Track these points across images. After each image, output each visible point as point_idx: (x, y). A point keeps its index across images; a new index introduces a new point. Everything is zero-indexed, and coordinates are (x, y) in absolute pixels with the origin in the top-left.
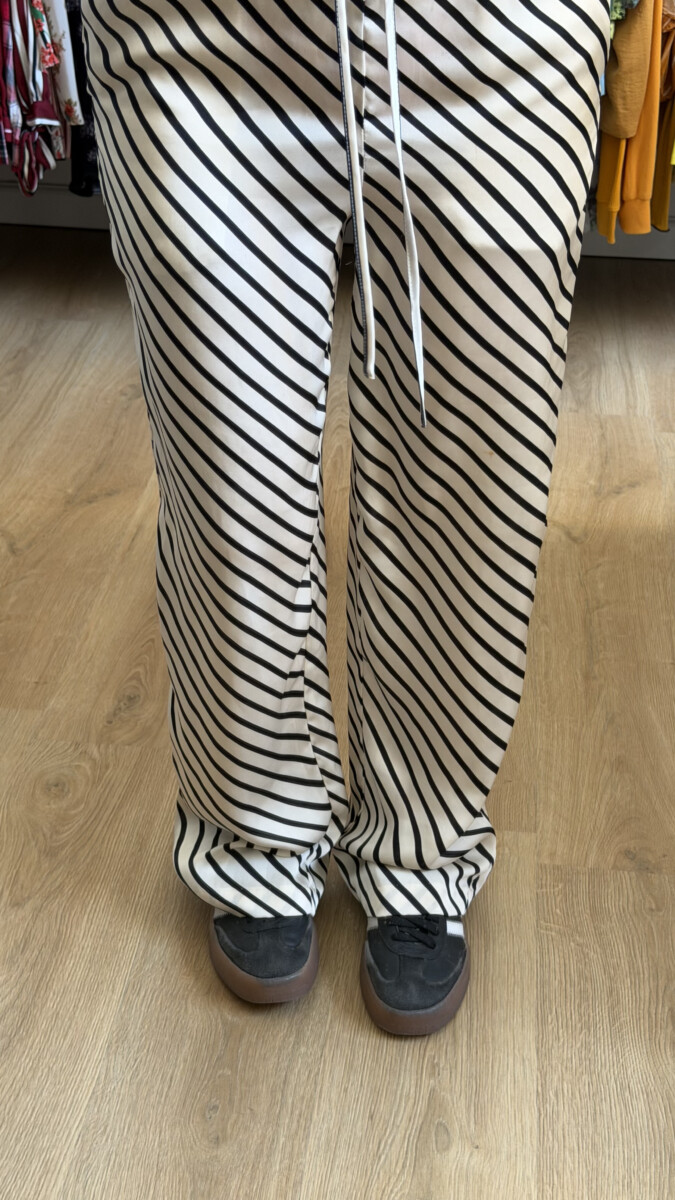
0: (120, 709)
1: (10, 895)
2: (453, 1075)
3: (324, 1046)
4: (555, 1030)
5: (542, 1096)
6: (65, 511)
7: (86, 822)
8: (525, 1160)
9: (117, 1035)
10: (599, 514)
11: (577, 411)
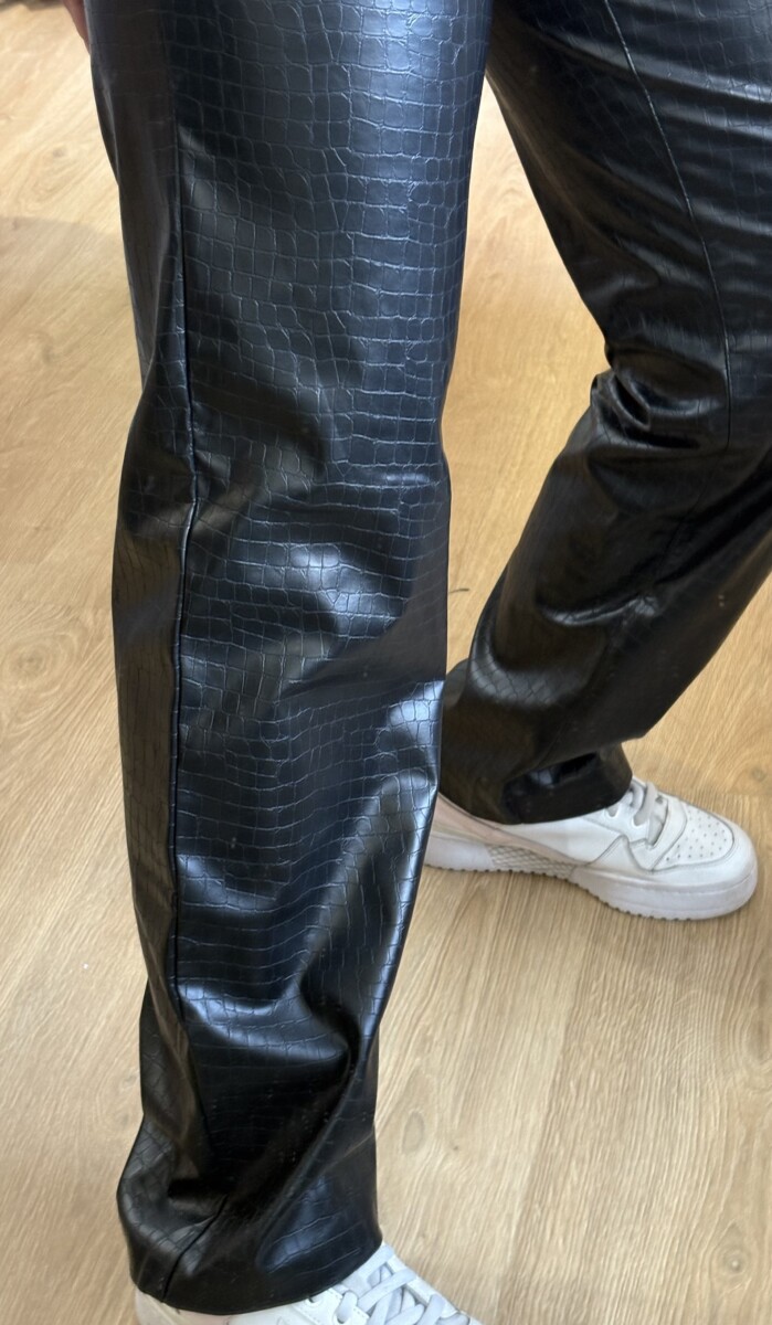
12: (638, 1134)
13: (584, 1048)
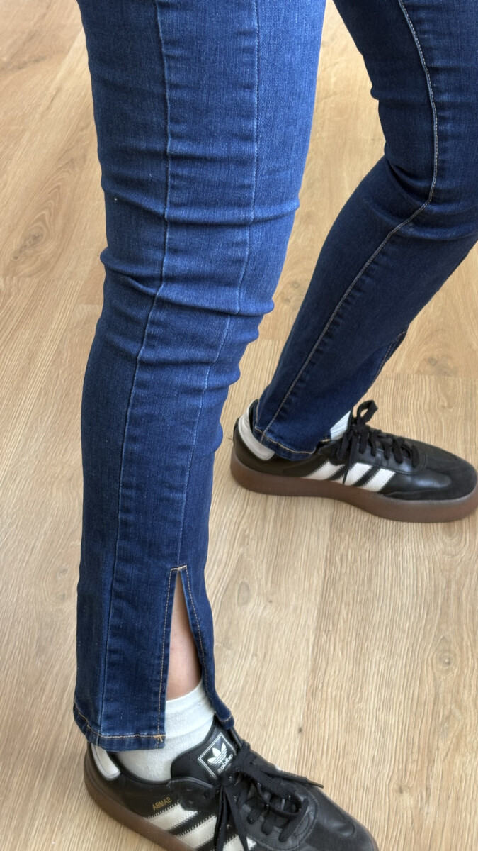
2: (260, 544)
5: (329, 561)
8: (308, 612)
12: (380, 586)
13: (343, 536)
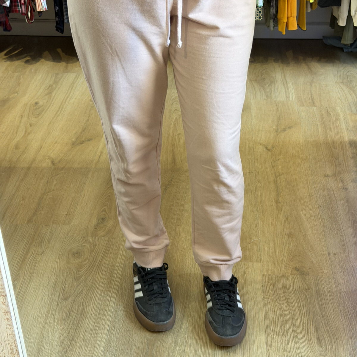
0: (99, 223)
1: (62, 295)
3: (186, 346)
4: (272, 336)
6: (72, 148)
7: (90, 266)
9: (107, 346)
10: (278, 140)
11: (267, 100)
